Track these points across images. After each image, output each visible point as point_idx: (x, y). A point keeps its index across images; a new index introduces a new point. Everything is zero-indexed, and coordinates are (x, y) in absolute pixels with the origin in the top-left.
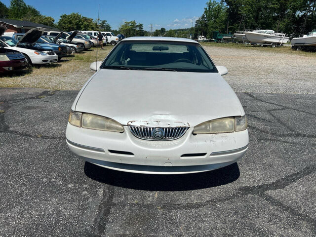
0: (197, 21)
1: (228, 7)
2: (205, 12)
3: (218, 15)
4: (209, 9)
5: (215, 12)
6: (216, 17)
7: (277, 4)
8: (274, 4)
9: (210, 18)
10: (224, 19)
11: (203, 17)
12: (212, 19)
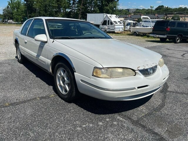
0: (4, 10)
1: (26, 2)
2: (9, 4)
3: (19, 7)
4: (11, 2)
5: (16, 5)
6: (18, 8)
7: (55, 4)
8: (54, 4)
9: (13, 8)
10: (23, 10)
11: (8, 7)
12: (14, 9)
